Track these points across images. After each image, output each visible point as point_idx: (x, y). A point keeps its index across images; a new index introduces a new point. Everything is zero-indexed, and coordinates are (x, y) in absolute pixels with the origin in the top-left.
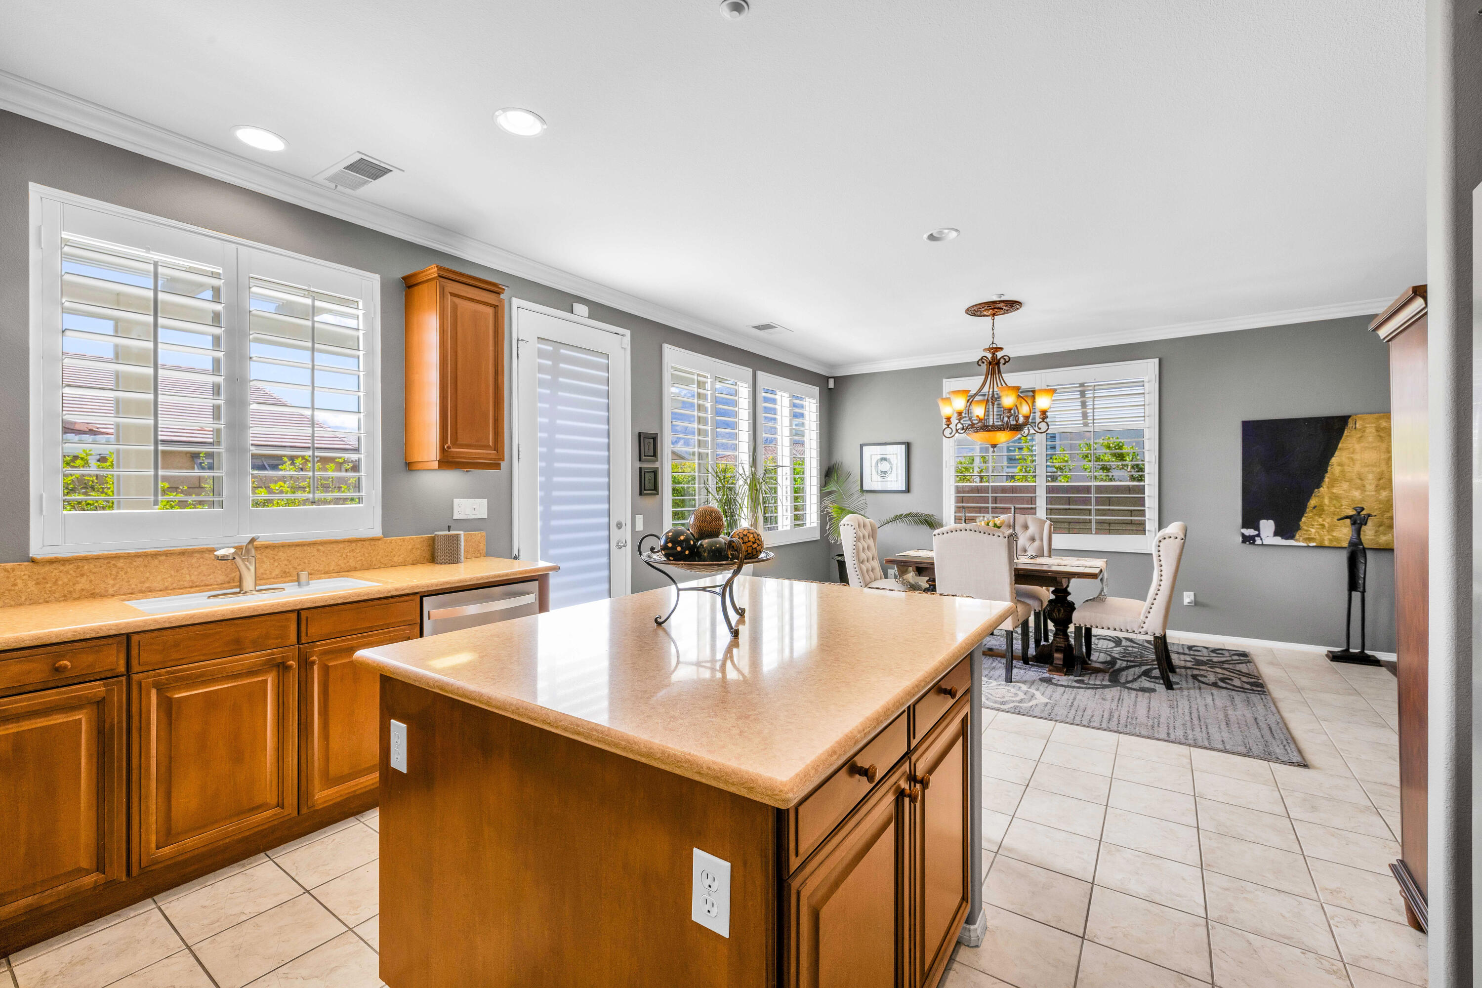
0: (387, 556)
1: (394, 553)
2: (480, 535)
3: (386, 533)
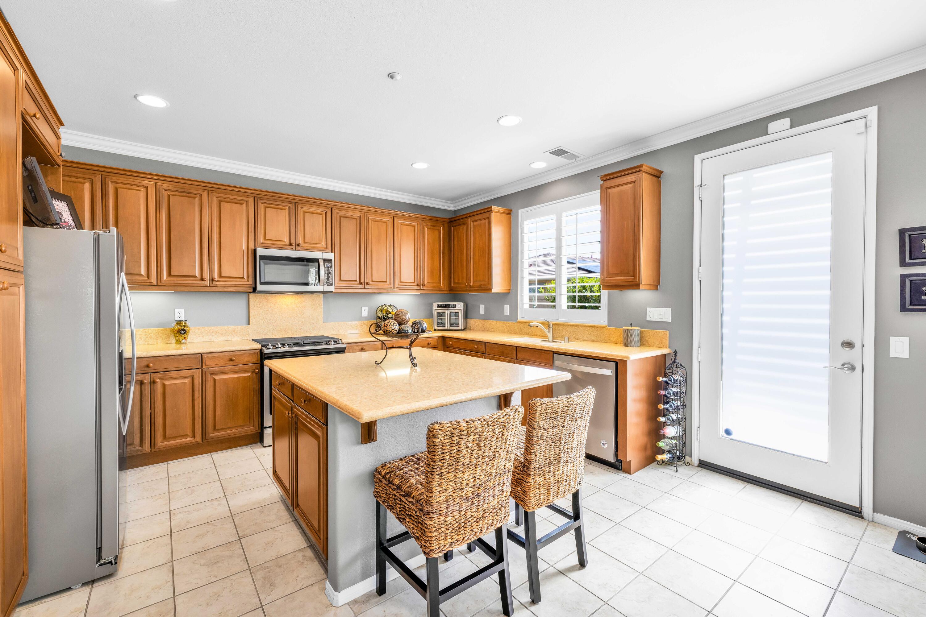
0: (608, 337)
1: (611, 336)
2: (663, 333)
3: (610, 325)
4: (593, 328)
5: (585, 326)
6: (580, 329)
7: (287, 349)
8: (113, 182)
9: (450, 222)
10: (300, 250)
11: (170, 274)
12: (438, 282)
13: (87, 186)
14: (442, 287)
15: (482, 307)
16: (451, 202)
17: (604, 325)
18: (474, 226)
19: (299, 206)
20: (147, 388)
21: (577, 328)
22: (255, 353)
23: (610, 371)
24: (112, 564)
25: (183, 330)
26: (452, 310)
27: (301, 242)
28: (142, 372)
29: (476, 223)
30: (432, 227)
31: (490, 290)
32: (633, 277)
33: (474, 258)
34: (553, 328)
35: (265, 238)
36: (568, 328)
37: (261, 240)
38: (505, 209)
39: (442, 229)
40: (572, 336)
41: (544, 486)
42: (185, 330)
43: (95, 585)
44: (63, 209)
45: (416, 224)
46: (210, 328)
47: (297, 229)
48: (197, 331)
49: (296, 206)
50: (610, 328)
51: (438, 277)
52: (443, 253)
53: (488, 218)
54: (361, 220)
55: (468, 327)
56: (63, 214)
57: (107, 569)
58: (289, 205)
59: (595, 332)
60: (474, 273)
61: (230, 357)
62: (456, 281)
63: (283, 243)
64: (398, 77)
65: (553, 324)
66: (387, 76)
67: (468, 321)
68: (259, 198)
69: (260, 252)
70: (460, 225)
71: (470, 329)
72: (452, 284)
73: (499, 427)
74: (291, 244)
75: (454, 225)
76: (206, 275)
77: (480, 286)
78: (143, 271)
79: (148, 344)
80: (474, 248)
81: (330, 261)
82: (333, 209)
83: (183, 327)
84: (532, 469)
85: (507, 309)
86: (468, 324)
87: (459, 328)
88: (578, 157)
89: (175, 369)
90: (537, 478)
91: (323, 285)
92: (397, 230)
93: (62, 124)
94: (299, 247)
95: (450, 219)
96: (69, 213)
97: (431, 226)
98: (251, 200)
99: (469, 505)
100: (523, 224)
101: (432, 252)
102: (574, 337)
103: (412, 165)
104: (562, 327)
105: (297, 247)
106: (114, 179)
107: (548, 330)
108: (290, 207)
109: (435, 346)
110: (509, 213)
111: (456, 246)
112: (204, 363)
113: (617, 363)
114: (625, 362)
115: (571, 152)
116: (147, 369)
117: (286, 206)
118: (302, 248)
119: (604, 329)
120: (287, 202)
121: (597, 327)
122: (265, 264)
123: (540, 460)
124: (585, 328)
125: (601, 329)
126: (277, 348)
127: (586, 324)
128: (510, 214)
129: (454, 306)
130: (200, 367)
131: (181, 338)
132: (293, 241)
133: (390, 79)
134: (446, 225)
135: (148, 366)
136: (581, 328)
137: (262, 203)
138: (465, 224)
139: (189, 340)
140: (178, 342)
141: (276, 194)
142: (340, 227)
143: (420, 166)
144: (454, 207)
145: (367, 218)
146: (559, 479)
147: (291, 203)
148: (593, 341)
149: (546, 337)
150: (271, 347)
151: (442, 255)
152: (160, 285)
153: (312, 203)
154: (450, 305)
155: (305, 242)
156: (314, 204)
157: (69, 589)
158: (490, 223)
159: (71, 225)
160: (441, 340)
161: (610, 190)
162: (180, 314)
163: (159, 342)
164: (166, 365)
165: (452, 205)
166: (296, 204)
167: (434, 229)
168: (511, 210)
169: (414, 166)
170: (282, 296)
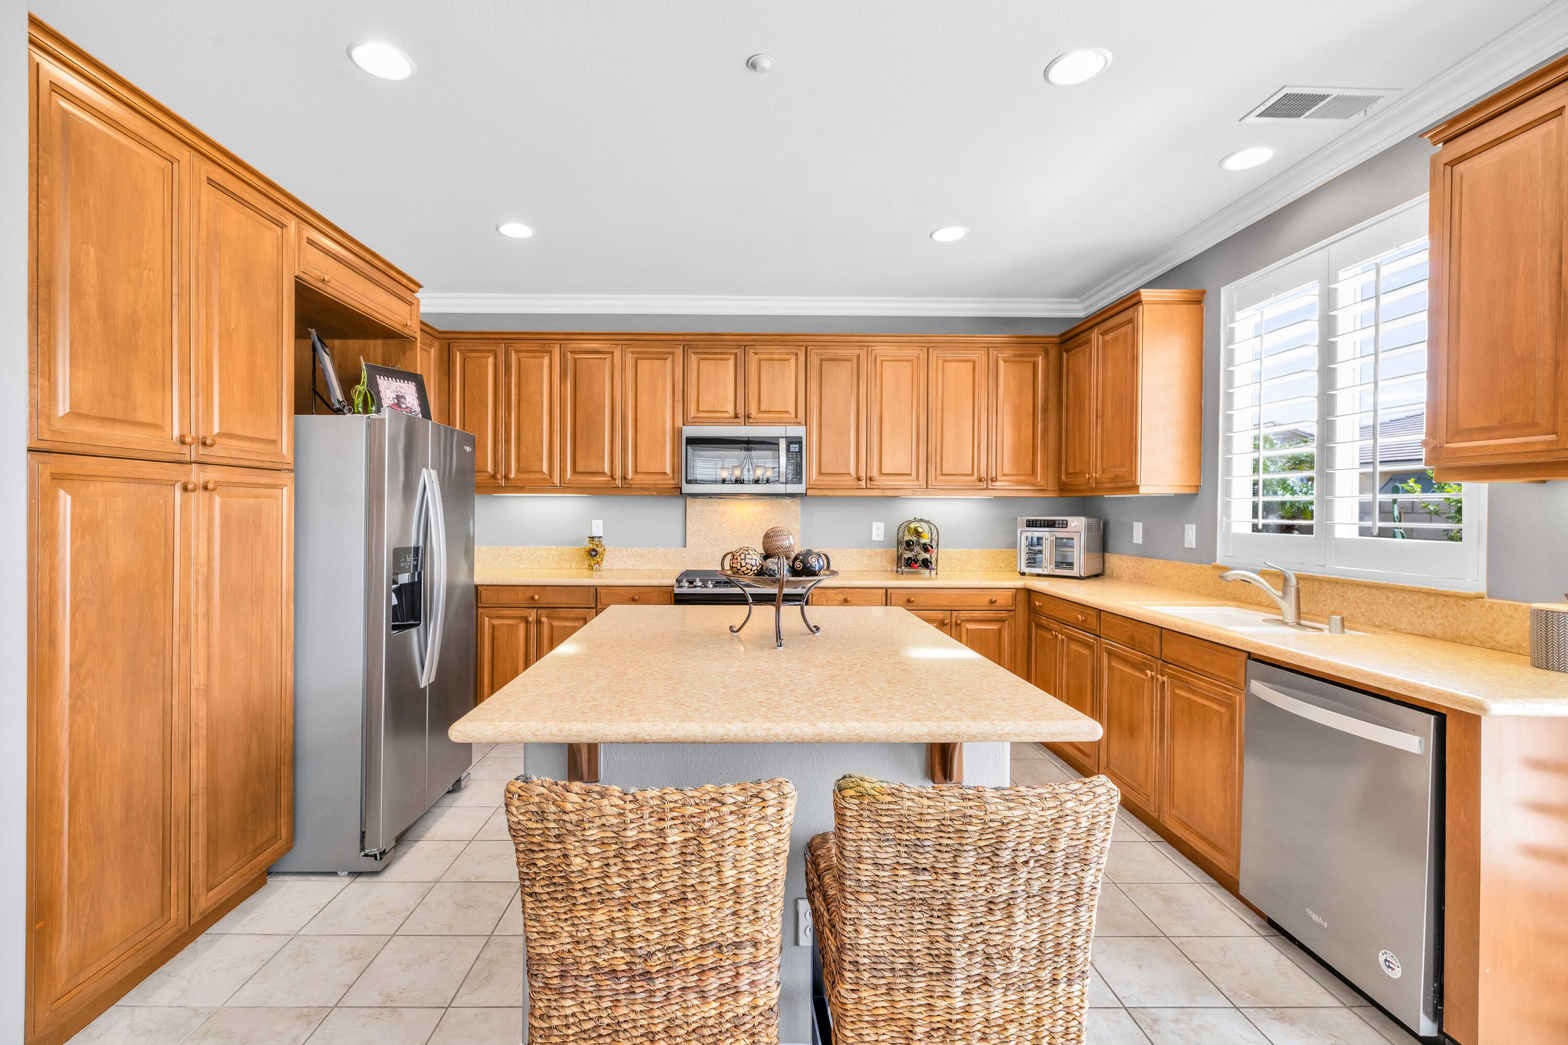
3: (1494, 591)
4: (1432, 599)
5: (1404, 590)
6: (1387, 597)
7: (711, 589)
8: (516, 351)
9: (1062, 343)
10: (752, 424)
11: (574, 471)
12: (1031, 473)
13: (491, 360)
14: (1039, 483)
15: (1138, 528)
16: (1077, 300)
17: (1471, 592)
18: (1105, 344)
19: (751, 351)
20: (533, 628)
21: (1378, 594)
22: (667, 592)
23: (1416, 739)
24: (376, 859)
25: (594, 550)
26: (1060, 533)
27: (753, 411)
28: (528, 605)
29: (1109, 337)
30: (1015, 359)
31: (1136, 488)
32: (1553, 437)
33: (1102, 416)
34: (1298, 590)
35: (698, 410)
36: (1349, 592)
37: (692, 413)
38: (1183, 293)
39: (1042, 359)
40: (1363, 615)
41: (889, 1022)
42: (596, 551)
43: (359, 879)
44: (408, 392)
45: (979, 356)
46: (633, 550)
47: (747, 390)
48: (617, 553)
49: (747, 351)
50: (1494, 604)
51: (1031, 462)
52: (1045, 409)
53: (1131, 321)
54: (861, 360)
55: (1108, 571)
56: (407, 397)
57: (371, 864)
58: (735, 351)
59: (1438, 610)
60: (1102, 449)
61: (632, 596)
62: (1071, 470)
63: (726, 415)
64: (765, 63)
65: (1299, 578)
66: (745, 66)
67: (1107, 559)
68: (690, 346)
69: (691, 431)
70: (1079, 346)
71: (1111, 577)
72: (1063, 477)
73: (682, 828)
74: (736, 417)
75: (1069, 347)
76: (618, 474)
77: (1115, 479)
78: (545, 469)
79: (561, 568)
80: (1103, 392)
81: (798, 441)
82: (809, 348)
83: (595, 547)
84: (850, 962)
85: (1191, 534)
86: (1107, 565)
87: (1075, 572)
88: (1374, 100)
89: (564, 606)
90: (866, 993)
91: (786, 483)
92: (934, 372)
93: (420, 286)
94: (750, 421)
95: (1060, 336)
96: (415, 395)
97: (1015, 356)
98: (679, 351)
99: (622, 992)
100: (1232, 320)
101: (1017, 412)
102: (1369, 620)
103: (931, 236)
104: (1332, 589)
105: (747, 419)
106: (518, 346)
107: (1280, 593)
108: (736, 354)
109: (1009, 608)
110: (1198, 300)
111: (1071, 393)
112: (598, 601)
113: (1441, 719)
114: (1472, 722)
115: (1335, 93)
116: (532, 602)
117: (731, 354)
118: (754, 421)
119: (1472, 603)
120: (731, 347)
121: (1447, 595)
122: (695, 450)
123: (871, 946)
124: (1403, 595)
125: (1461, 602)
126: (695, 587)
127: (1407, 585)
128: (1199, 302)
129: (1065, 525)
130: (594, 606)
131: (592, 562)
132: (741, 411)
133: (752, 72)
134: (1053, 352)
135: (533, 598)
136: (1390, 595)
137: (695, 353)
138: (1088, 342)
139: (605, 564)
140: (591, 568)
141: (715, 337)
142: (821, 379)
143: (949, 234)
144: (1085, 309)
145: (873, 356)
146: (950, 1021)
147: (739, 346)
148: (1433, 637)
149: (1277, 608)
150: (687, 585)
151: (1042, 414)
152: (566, 488)
153: (773, 343)
154: (1054, 521)
155: (760, 411)
156: (776, 343)
157: (334, 874)
158: (1135, 331)
159: (415, 411)
160: (1022, 596)
161: (1461, 168)
162: (597, 528)
163: (574, 565)
164: (553, 599)
165: (1079, 307)
166: (747, 348)
167: (1022, 362)
168: (1203, 293)
169: (935, 236)
170: (734, 502)
